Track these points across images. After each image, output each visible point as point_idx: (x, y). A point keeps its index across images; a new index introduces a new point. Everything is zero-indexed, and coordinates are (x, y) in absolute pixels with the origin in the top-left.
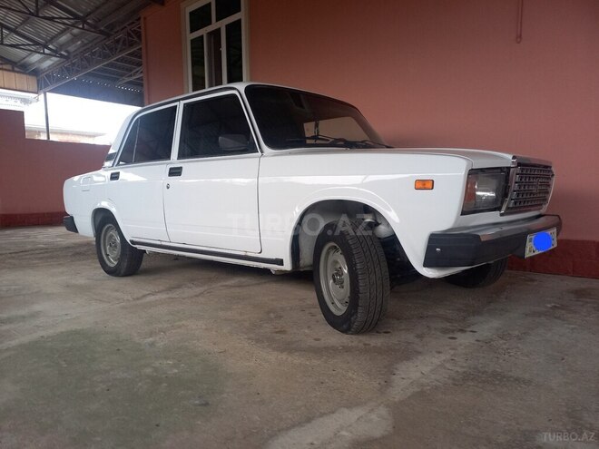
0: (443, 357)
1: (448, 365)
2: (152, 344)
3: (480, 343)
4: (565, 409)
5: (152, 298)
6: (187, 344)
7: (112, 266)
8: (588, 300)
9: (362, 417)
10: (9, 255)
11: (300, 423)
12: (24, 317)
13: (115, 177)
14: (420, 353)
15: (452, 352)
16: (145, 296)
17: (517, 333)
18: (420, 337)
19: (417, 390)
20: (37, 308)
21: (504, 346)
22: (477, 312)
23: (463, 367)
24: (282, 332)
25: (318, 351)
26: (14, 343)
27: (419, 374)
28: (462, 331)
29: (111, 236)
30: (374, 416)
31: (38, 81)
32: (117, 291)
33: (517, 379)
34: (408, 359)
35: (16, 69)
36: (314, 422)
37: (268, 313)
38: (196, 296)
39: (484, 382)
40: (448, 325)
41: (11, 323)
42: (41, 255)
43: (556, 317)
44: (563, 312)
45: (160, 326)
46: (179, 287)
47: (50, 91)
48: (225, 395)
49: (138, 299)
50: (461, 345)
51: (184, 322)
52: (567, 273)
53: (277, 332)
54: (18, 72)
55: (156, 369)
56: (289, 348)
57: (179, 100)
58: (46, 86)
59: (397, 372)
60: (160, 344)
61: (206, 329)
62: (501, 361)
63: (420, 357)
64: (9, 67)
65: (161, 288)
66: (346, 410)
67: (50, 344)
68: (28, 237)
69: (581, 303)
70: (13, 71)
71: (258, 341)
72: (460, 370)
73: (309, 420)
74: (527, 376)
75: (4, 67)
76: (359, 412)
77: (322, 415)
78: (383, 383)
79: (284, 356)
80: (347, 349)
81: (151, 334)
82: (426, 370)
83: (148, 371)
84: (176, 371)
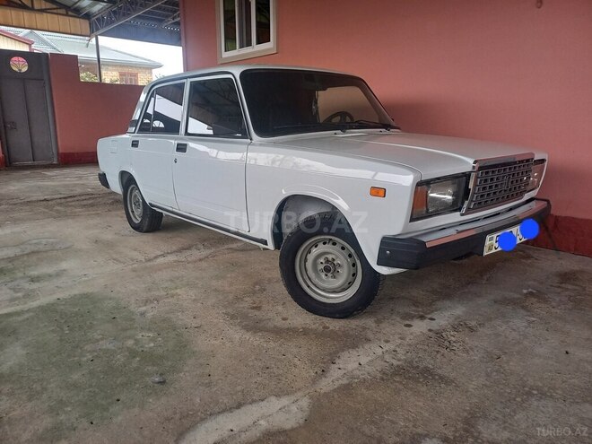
0: (387, 347)
1: (387, 357)
2: (143, 314)
3: (431, 333)
4: (466, 414)
5: (161, 260)
6: (172, 316)
7: (137, 222)
8: (570, 287)
9: (284, 407)
10: (59, 201)
11: (231, 408)
12: (50, 276)
13: (135, 144)
14: (368, 340)
15: (400, 341)
16: (156, 257)
17: (473, 323)
18: (378, 322)
19: (345, 381)
20: (64, 265)
21: (453, 338)
22: (448, 296)
23: (399, 360)
24: (258, 308)
25: (279, 332)
26: (34, 304)
27: (356, 365)
28: (422, 317)
29: (135, 196)
30: (294, 408)
31: (90, 24)
32: (135, 250)
33: (441, 378)
34: (354, 346)
35: (70, 13)
36: (243, 408)
37: (256, 284)
38: (200, 260)
39: (410, 378)
40: (411, 310)
41: (38, 281)
42: (85, 202)
43: (523, 307)
44: (534, 300)
45: (157, 293)
46: (189, 248)
47: (102, 35)
48: (181, 375)
49: (150, 260)
50: (411, 334)
51: (178, 291)
52: (568, 250)
53: (253, 308)
54: (71, 16)
55: (137, 342)
56: (255, 327)
57: (186, 78)
58: (98, 29)
59: (337, 361)
60: (149, 315)
61: (194, 300)
62: (438, 356)
63: (367, 346)
64: (63, 11)
65: (174, 248)
66: (273, 399)
67: (62, 307)
68: (80, 178)
69: (559, 290)
70: (67, 15)
71: (233, 317)
72: (395, 363)
73: (239, 406)
74: (453, 375)
75: (59, 11)
76: (285, 401)
77: (253, 401)
78: (319, 372)
79: (248, 336)
80: (306, 332)
81: (147, 302)
82: (364, 360)
83: (130, 343)
84: (152, 345)
